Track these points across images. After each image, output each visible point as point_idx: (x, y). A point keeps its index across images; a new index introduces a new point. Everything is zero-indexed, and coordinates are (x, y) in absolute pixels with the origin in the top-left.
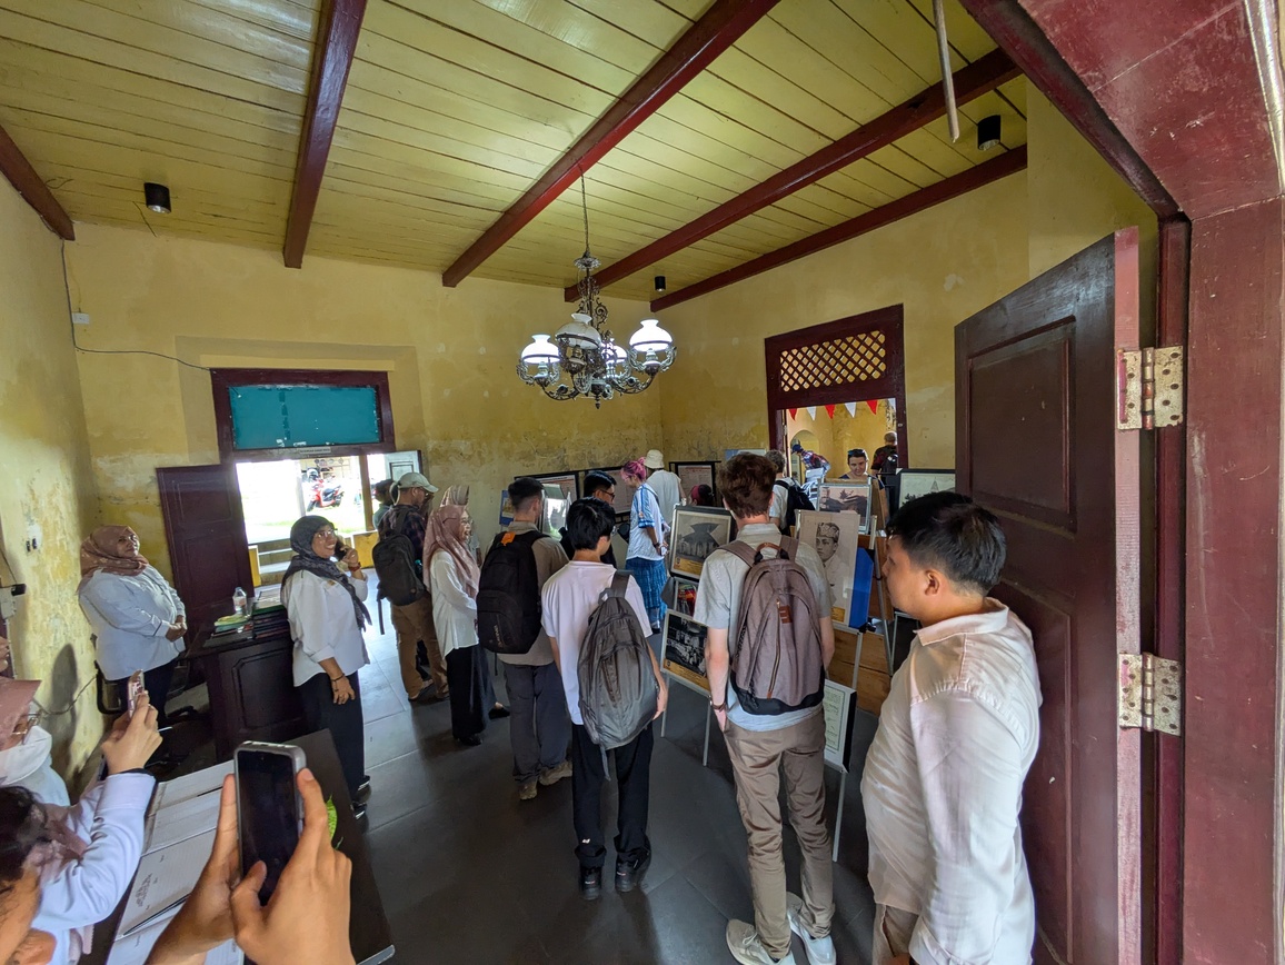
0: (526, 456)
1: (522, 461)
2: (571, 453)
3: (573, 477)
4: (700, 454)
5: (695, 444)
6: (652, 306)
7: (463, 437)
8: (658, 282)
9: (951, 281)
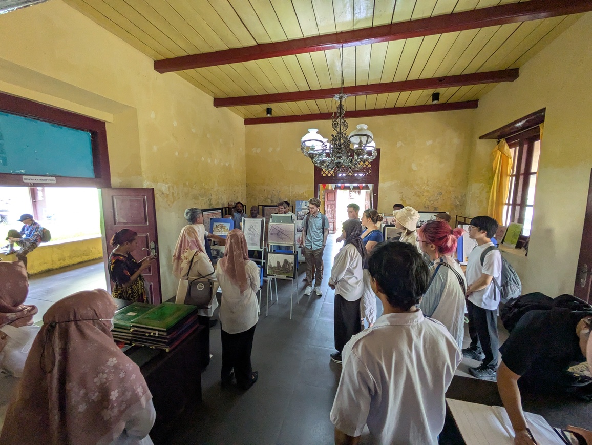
0: (195, 197)
1: (194, 200)
2: (214, 197)
3: (220, 211)
4: (272, 201)
5: (270, 197)
6: (245, 121)
7: (164, 181)
8: (269, 111)
9: (399, 144)
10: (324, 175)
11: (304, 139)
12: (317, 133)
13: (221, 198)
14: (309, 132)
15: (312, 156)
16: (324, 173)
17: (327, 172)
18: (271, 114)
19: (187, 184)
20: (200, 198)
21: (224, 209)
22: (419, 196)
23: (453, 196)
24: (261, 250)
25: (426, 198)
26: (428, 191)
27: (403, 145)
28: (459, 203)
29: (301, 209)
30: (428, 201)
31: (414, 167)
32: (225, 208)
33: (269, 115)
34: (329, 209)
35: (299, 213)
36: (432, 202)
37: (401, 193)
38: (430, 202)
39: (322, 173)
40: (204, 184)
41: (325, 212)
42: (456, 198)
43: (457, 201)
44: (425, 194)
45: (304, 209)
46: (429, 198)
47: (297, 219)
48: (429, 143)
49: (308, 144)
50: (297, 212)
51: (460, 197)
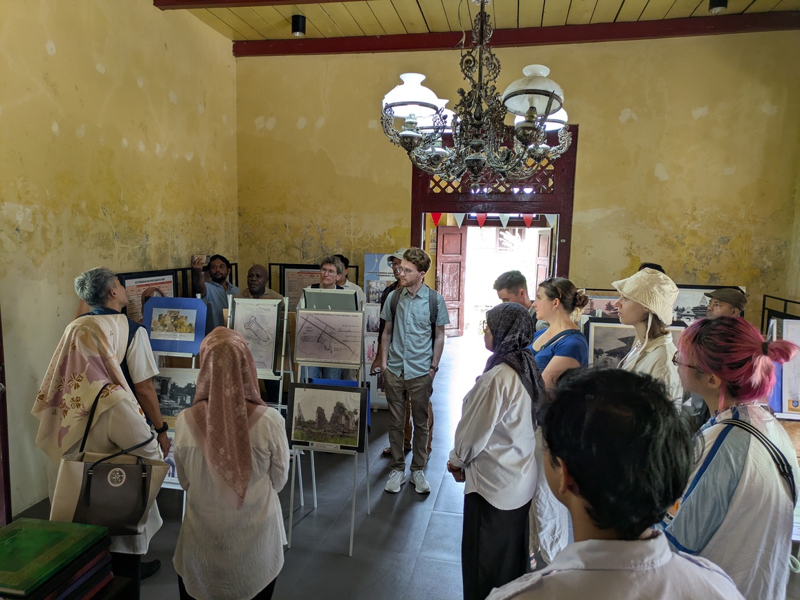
0: (104, 242)
1: (100, 249)
2: (153, 241)
3: (170, 278)
4: (305, 255)
5: (298, 242)
6: (234, 46)
7: (20, 198)
8: (298, 23)
9: (625, 115)
10: (437, 190)
11: (389, 98)
12: (423, 84)
13: (173, 243)
14: (401, 83)
15: (409, 144)
16: (437, 184)
17: (443, 184)
18: (303, 31)
19: (84, 205)
20: (117, 244)
21: (179, 274)
22: (672, 246)
23: (757, 247)
24: (277, 378)
25: (690, 251)
26: (694, 233)
27: (635, 117)
28: (770, 264)
29: (379, 274)
30: (693, 258)
31: (661, 172)
32: (184, 270)
33: (298, 34)
34: (446, 276)
35: (373, 284)
36: (704, 260)
37: (628, 237)
38: (700, 260)
39: (432, 184)
40: (126, 208)
41: (436, 282)
42: (764, 251)
43: (765, 259)
44: (688, 241)
45: (384, 274)
46: (698, 250)
47: (368, 301)
48: (699, 113)
49: (399, 112)
50: (368, 281)
51: (772, 248)
